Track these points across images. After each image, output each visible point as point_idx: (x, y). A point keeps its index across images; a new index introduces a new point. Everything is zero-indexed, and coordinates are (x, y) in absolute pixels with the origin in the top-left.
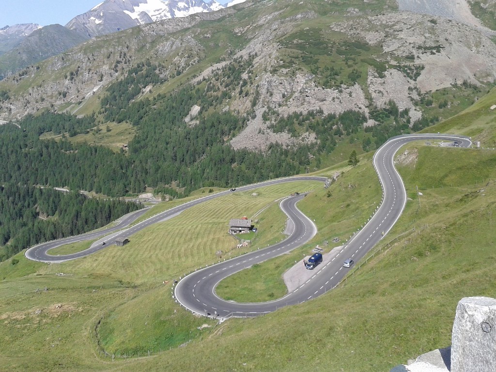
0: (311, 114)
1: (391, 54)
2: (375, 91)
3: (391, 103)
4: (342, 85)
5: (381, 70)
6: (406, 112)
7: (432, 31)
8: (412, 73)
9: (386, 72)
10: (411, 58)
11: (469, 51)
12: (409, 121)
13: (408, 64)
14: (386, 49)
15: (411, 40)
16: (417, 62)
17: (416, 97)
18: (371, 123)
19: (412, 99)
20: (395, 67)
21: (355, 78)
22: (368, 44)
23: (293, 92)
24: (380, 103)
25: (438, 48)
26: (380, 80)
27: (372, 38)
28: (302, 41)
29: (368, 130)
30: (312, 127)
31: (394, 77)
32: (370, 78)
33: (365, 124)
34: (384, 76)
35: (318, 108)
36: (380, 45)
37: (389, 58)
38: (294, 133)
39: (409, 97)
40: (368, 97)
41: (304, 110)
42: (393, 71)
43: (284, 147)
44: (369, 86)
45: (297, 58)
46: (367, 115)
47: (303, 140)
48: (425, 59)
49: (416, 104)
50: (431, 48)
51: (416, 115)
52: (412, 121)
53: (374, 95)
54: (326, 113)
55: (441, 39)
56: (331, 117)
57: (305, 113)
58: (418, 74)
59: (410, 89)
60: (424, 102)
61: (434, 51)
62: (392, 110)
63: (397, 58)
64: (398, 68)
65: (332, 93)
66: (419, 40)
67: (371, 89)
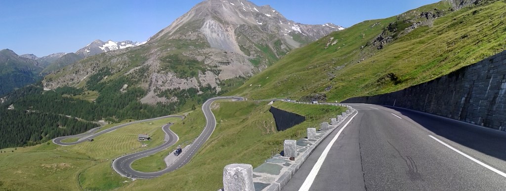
0: (175, 89)
1: (208, 65)
3: (208, 84)
4: (188, 78)
5: (204, 72)
6: (215, 88)
7: (225, 56)
8: (217, 73)
9: (206, 72)
10: (216, 67)
11: (240, 64)
12: (216, 92)
13: (215, 69)
14: (206, 63)
15: (216, 59)
16: (218, 68)
18: (200, 93)
19: (217, 83)
20: (210, 70)
21: (193, 74)
22: (198, 61)
23: (167, 81)
24: (204, 84)
25: (229, 63)
26: (203, 75)
27: (200, 59)
28: (170, 59)
29: (199, 95)
30: (175, 95)
31: (209, 74)
32: (199, 75)
33: (198, 93)
34: (205, 74)
35: (178, 87)
36: (203, 61)
37: (207, 67)
38: (168, 98)
40: (199, 82)
41: (172, 88)
42: (209, 72)
43: (164, 103)
45: (168, 66)
46: (199, 89)
47: (172, 100)
48: (223, 67)
49: (219, 85)
50: (225, 63)
51: (219, 89)
52: (217, 92)
53: (201, 81)
54: (181, 89)
55: (229, 59)
56: (184, 90)
57: (172, 89)
58: (219, 73)
59: (216, 79)
60: (222, 84)
61: (227, 64)
62: (209, 87)
63: (210, 67)
64: (211, 70)
65: (184, 81)
66: (219, 59)
67: (200, 79)
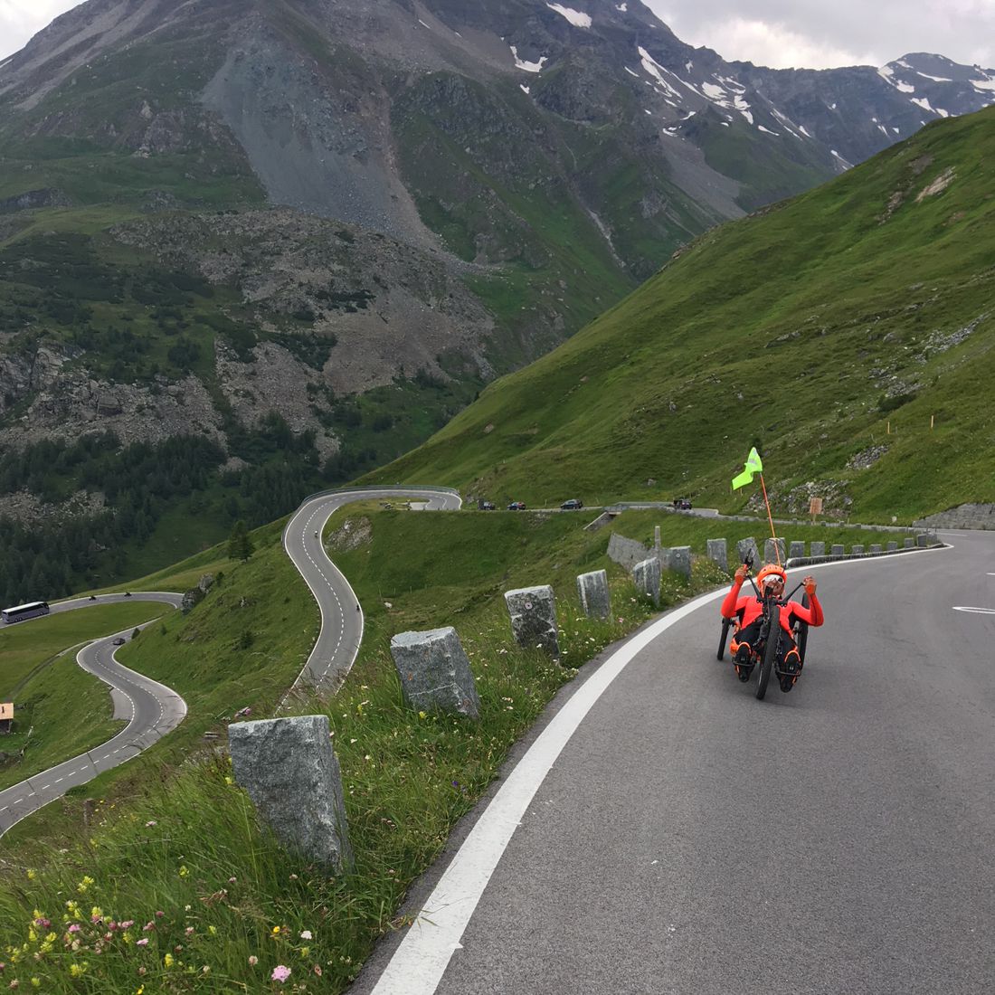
0: (87, 444)
1: (263, 305)
2: (236, 392)
3: (274, 419)
4: (158, 377)
5: (243, 344)
6: (308, 438)
7: (344, 256)
8: (314, 351)
9: (255, 350)
10: (306, 317)
11: (422, 306)
12: (316, 462)
13: (301, 330)
14: (250, 296)
15: (305, 275)
16: (320, 327)
17: (324, 405)
18: (235, 464)
19: (318, 413)
20: (273, 338)
21: (188, 360)
22: (206, 280)
23: (34, 390)
24: (251, 418)
25: (362, 299)
26: (243, 368)
27: (213, 267)
28: (44, 264)
29: (232, 480)
30: (91, 482)
31: (276, 364)
32: (221, 361)
33: (221, 468)
34: (253, 359)
35: (104, 431)
36: (235, 285)
37: (258, 317)
38: (51, 496)
39: (310, 406)
40: (221, 405)
41: (66, 434)
42: (270, 346)
43: (26, 528)
44: (221, 382)
45: (34, 305)
46: (224, 445)
47: (74, 507)
48: (334, 322)
49: (327, 424)
50: (346, 298)
51: (329, 445)
52: (324, 457)
53: (233, 401)
54: (126, 443)
55: (366, 277)
56: (141, 451)
57: (72, 442)
58: (325, 357)
59: (310, 388)
60: (343, 417)
61: (354, 305)
62: (276, 436)
63: (275, 317)
64: (282, 340)
65: (136, 395)
66: (319, 277)
67: (227, 387)
